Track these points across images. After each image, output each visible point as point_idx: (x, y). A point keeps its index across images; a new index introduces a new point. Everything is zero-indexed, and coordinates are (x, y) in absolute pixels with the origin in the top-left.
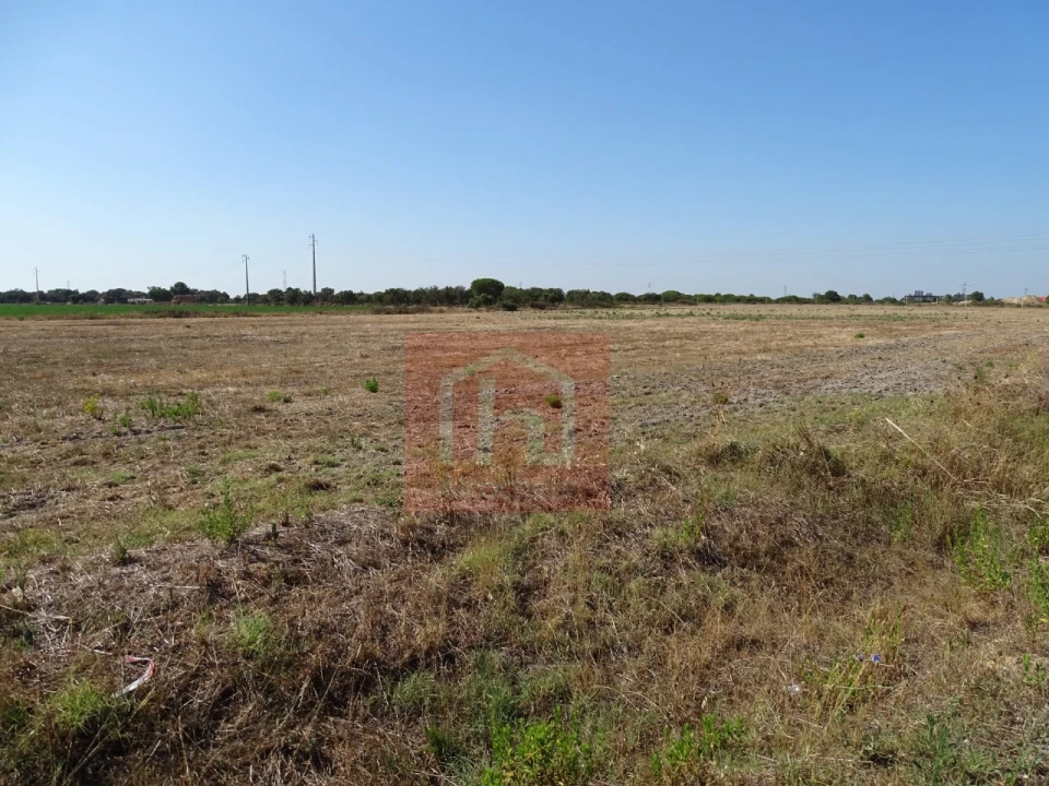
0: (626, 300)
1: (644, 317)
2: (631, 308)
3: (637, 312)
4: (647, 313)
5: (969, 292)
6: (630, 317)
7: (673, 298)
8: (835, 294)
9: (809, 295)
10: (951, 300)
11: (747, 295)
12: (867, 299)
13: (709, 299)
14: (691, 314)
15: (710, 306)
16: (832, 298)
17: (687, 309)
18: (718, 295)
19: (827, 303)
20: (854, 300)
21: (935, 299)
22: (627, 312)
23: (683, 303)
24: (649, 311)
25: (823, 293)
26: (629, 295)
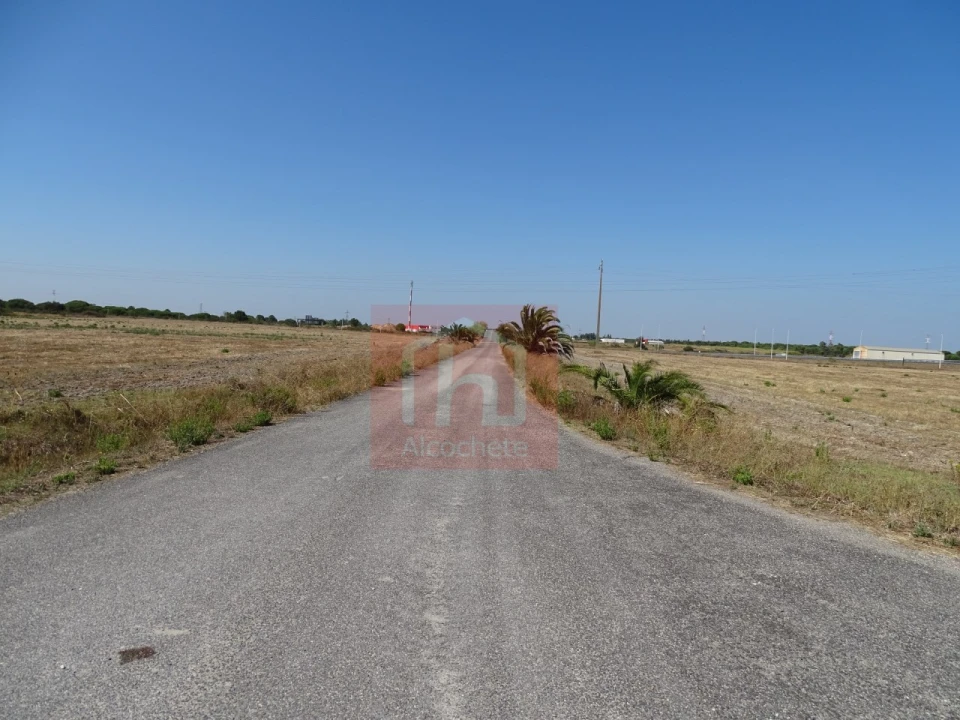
0: (22, 307)
1: (37, 327)
2: (27, 317)
3: (31, 321)
4: (43, 322)
5: (350, 319)
6: (19, 327)
7: (80, 309)
8: (244, 314)
9: (220, 314)
10: (335, 324)
11: (162, 309)
12: (272, 320)
13: (119, 312)
14: (94, 326)
15: (120, 318)
16: (241, 317)
17: (93, 321)
18: (131, 308)
19: (234, 322)
20: (261, 320)
21: (325, 323)
22: (19, 321)
23: (90, 314)
24: (45, 321)
25: (233, 313)
26: (25, 302)
